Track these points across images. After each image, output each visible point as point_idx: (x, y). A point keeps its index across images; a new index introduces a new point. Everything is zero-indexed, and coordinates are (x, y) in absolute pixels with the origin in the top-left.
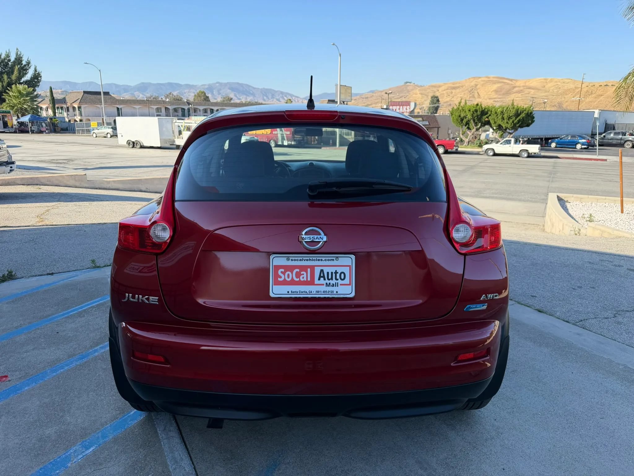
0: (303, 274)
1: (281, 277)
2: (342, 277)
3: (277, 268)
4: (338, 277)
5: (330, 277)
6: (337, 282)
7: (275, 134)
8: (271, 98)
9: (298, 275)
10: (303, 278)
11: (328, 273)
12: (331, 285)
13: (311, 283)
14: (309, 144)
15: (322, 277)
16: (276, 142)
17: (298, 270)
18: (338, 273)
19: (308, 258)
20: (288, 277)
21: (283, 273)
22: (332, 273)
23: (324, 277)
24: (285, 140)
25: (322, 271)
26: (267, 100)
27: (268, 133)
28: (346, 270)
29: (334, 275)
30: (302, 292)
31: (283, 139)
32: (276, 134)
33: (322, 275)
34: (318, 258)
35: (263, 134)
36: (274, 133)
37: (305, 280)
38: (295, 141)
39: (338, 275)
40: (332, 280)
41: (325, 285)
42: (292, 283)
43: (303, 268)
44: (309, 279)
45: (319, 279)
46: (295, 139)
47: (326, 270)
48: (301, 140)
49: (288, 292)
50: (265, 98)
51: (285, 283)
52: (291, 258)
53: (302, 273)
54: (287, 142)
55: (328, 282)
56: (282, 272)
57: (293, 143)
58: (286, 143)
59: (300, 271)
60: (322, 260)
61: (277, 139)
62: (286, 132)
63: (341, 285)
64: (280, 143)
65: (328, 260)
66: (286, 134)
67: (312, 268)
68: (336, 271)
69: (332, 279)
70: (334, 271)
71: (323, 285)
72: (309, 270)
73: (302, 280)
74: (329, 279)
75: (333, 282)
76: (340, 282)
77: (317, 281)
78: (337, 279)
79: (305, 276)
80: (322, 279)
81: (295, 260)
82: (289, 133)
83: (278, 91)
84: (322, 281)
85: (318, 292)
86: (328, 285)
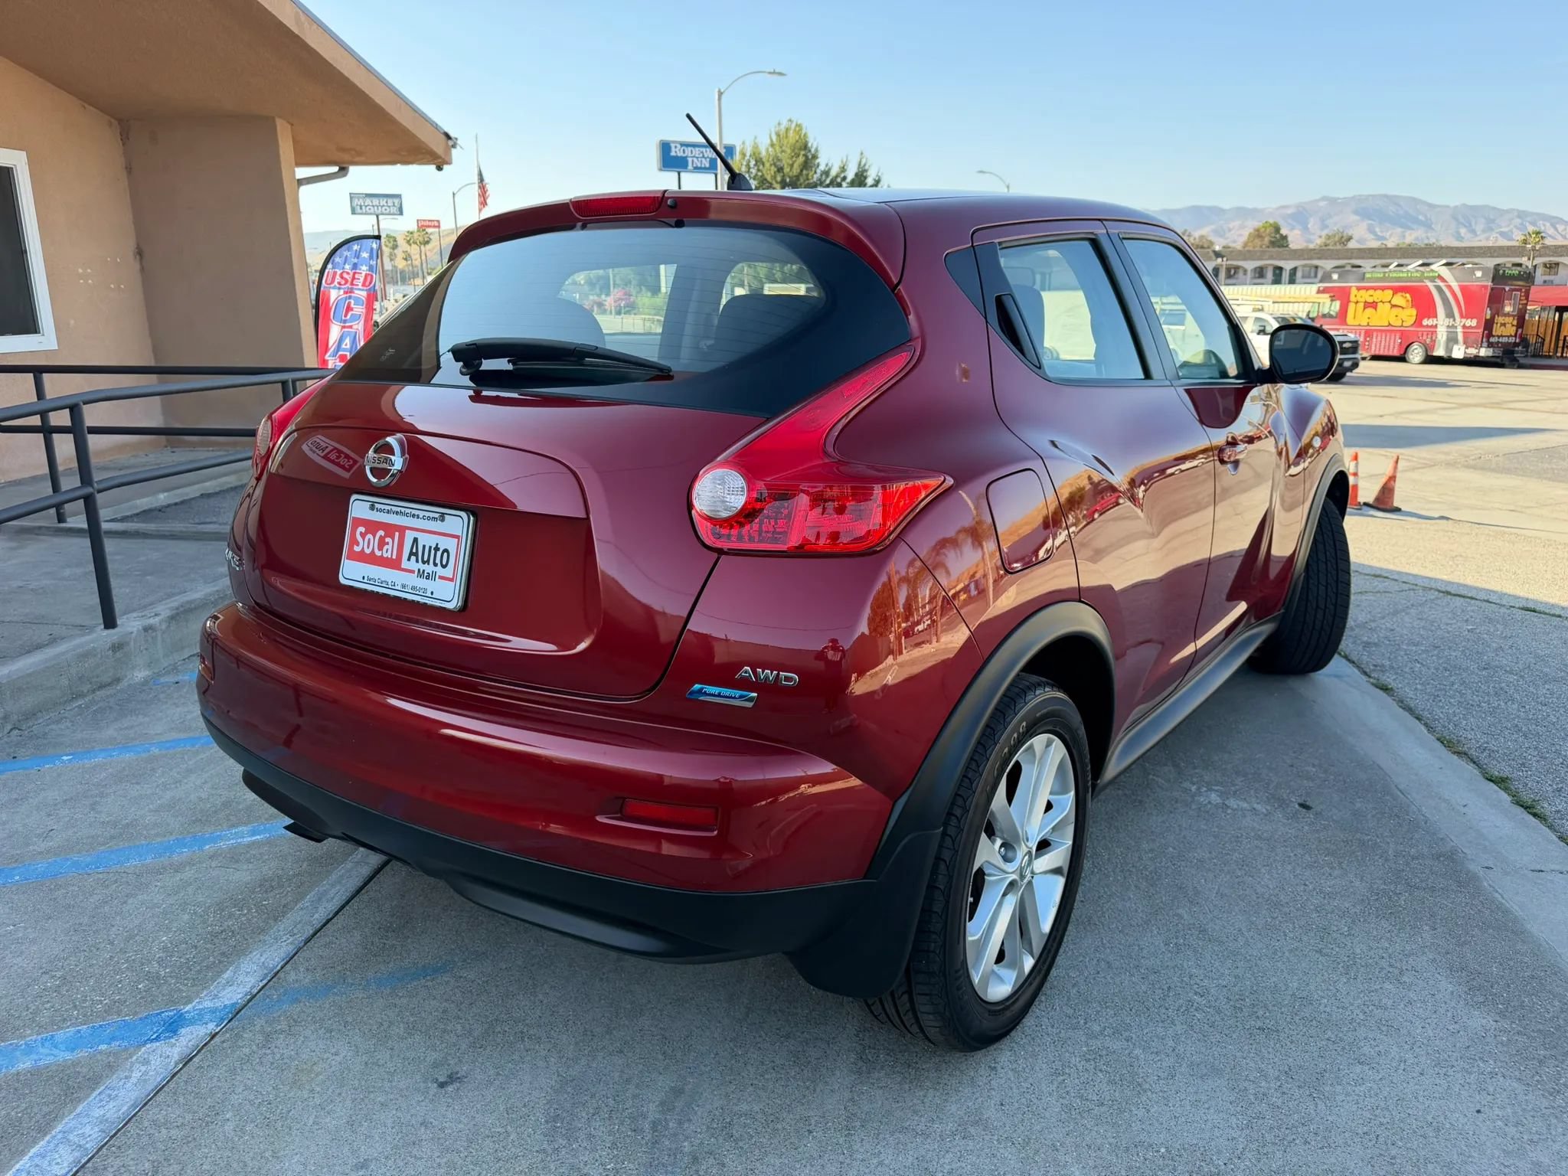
0: (388, 543)
1: (358, 545)
2: (444, 561)
3: (358, 522)
4: (438, 561)
5: (426, 558)
6: (435, 569)
7: (1427, 326)
8: (1484, 231)
9: (382, 543)
10: (387, 551)
11: (424, 547)
12: (425, 575)
13: (394, 564)
15: (414, 554)
16: (1428, 348)
17: (383, 533)
18: (439, 549)
19: (399, 509)
20: (368, 546)
21: (363, 535)
22: (430, 547)
23: (416, 554)
24: (1456, 342)
25: (416, 540)
26: (1469, 235)
27: (1404, 324)
29: (433, 552)
30: (382, 583)
31: (1452, 340)
32: (1432, 326)
33: (414, 551)
34: (414, 512)
35: (1390, 325)
36: (1425, 322)
37: (390, 556)
38: (1490, 345)
39: (439, 554)
40: (428, 564)
41: (416, 572)
42: (372, 559)
43: (390, 530)
44: (394, 557)
45: (409, 560)
46: (1492, 340)
47: (422, 540)
48: (1516, 345)
49: (364, 578)
50: (1463, 231)
51: (362, 557)
52: (377, 505)
53: (387, 540)
54: (1463, 348)
55: (420, 565)
56: (361, 533)
57: (1483, 352)
58: (1458, 353)
59: (386, 536)
60: (418, 517)
61: (1434, 341)
62: (1464, 320)
63: (441, 578)
64: (1440, 352)
65: (429, 518)
66: (1464, 327)
67: (402, 530)
68: (438, 544)
69: (428, 561)
70: (434, 546)
71: (412, 572)
72: (397, 534)
73: (385, 555)
74: (424, 562)
75: (429, 568)
76: (439, 570)
77: (405, 564)
78: (435, 565)
79: (390, 547)
80: (413, 558)
81: (381, 510)
82: (1474, 323)
83: (1508, 211)
84: (412, 565)
85: (404, 586)
86: (420, 574)
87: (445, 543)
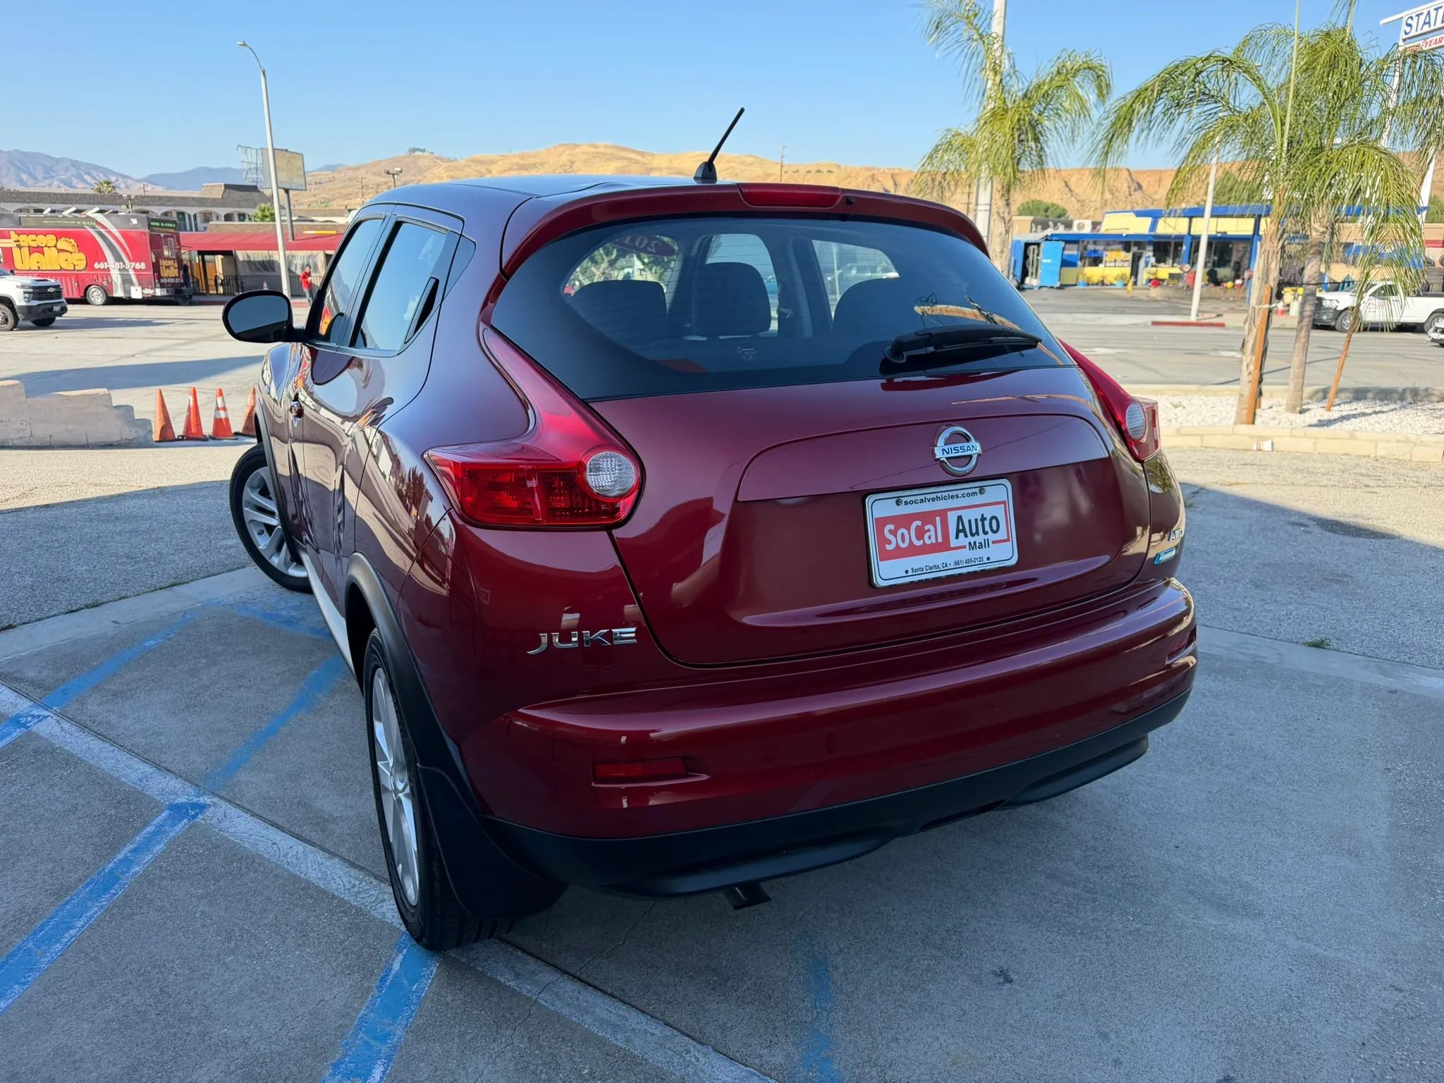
0: (929, 530)
1: (890, 542)
2: (995, 528)
3: (881, 523)
4: (987, 529)
5: (974, 531)
6: (986, 537)
7: (99, 269)
8: (45, 178)
9: (920, 533)
10: (930, 537)
11: (970, 521)
12: (977, 545)
13: (944, 546)
14: (204, 294)
15: (961, 531)
16: (106, 291)
17: (919, 523)
18: (985, 519)
19: (934, 495)
20: (903, 541)
21: (894, 533)
22: (976, 520)
23: (964, 531)
24: (132, 284)
25: (960, 518)
26: (31, 182)
27: (77, 268)
28: (999, 511)
29: (980, 523)
30: (931, 568)
31: (127, 281)
32: (104, 270)
33: (961, 528)
34: (951, 493)
35: (61, 269)
36: (97, 266)
37: (934, 542)
38: (162, 286)
39: (987, 523)
40: (978, 535)
41: (968, 546)
42: (913, 551)
43: (928, 517)
44: (940, 540)
45: (957, 537)
46: (162, 281)
47: (968, 515)
48: (182, 285)
49: (907, 572)
50: (25, 177)
51: (899, 553)
52: (904, 499)
53: (926, 528)
54: (139, 289)
55: (971, 539)
56: (890, 531)
57: (159, 292)
58: (136, 293)
59: (924, 524)
60: (957, 496)
61: (110, 284)
62: (133, 264)
63: (994, 542)
64: (119, 293)
65: (969, 495)
66: (134, 269)
67: (943, 514)
68: (983, 515)
69: (977, 533)
70: (979, 518)
71: (964, 547)
72: (938, 519)
73: (928, 542)
74: (973, 535)
75: (980, 538)
76: (992, 537)
77: (954, 542)
78: (985, 533)
79: (932, 533)
80: (961, 535)
81: (911, 502)
82: (143, 266)
83: (62, 160)
84: (963, 540)
85: (957, 563)
86: (972, 546)
87: (988, 512)
